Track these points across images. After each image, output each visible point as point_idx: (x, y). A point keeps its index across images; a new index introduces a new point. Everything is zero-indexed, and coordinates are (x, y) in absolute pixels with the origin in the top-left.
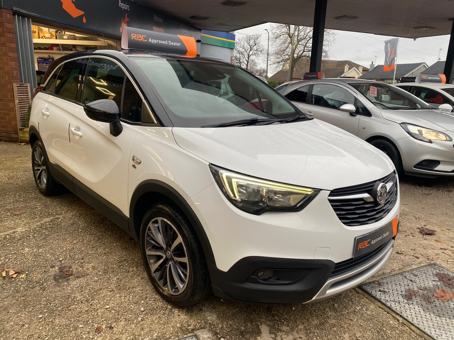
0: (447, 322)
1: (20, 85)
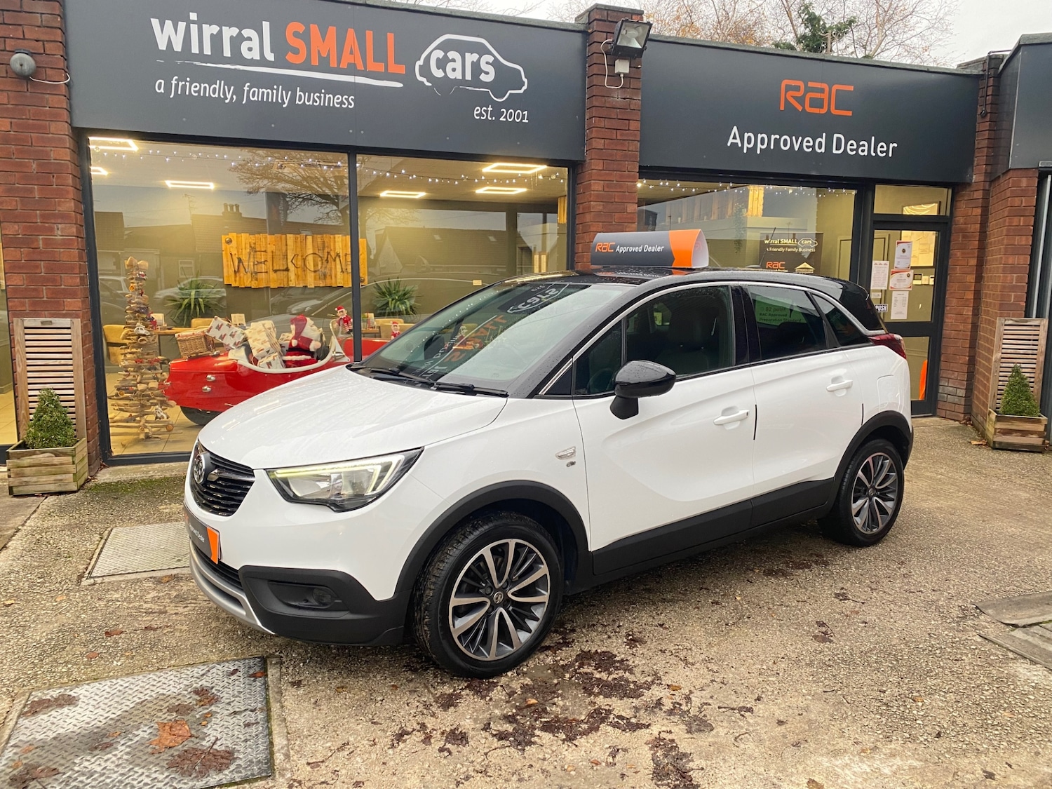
0: (123, 705)
1: (1016, 321)
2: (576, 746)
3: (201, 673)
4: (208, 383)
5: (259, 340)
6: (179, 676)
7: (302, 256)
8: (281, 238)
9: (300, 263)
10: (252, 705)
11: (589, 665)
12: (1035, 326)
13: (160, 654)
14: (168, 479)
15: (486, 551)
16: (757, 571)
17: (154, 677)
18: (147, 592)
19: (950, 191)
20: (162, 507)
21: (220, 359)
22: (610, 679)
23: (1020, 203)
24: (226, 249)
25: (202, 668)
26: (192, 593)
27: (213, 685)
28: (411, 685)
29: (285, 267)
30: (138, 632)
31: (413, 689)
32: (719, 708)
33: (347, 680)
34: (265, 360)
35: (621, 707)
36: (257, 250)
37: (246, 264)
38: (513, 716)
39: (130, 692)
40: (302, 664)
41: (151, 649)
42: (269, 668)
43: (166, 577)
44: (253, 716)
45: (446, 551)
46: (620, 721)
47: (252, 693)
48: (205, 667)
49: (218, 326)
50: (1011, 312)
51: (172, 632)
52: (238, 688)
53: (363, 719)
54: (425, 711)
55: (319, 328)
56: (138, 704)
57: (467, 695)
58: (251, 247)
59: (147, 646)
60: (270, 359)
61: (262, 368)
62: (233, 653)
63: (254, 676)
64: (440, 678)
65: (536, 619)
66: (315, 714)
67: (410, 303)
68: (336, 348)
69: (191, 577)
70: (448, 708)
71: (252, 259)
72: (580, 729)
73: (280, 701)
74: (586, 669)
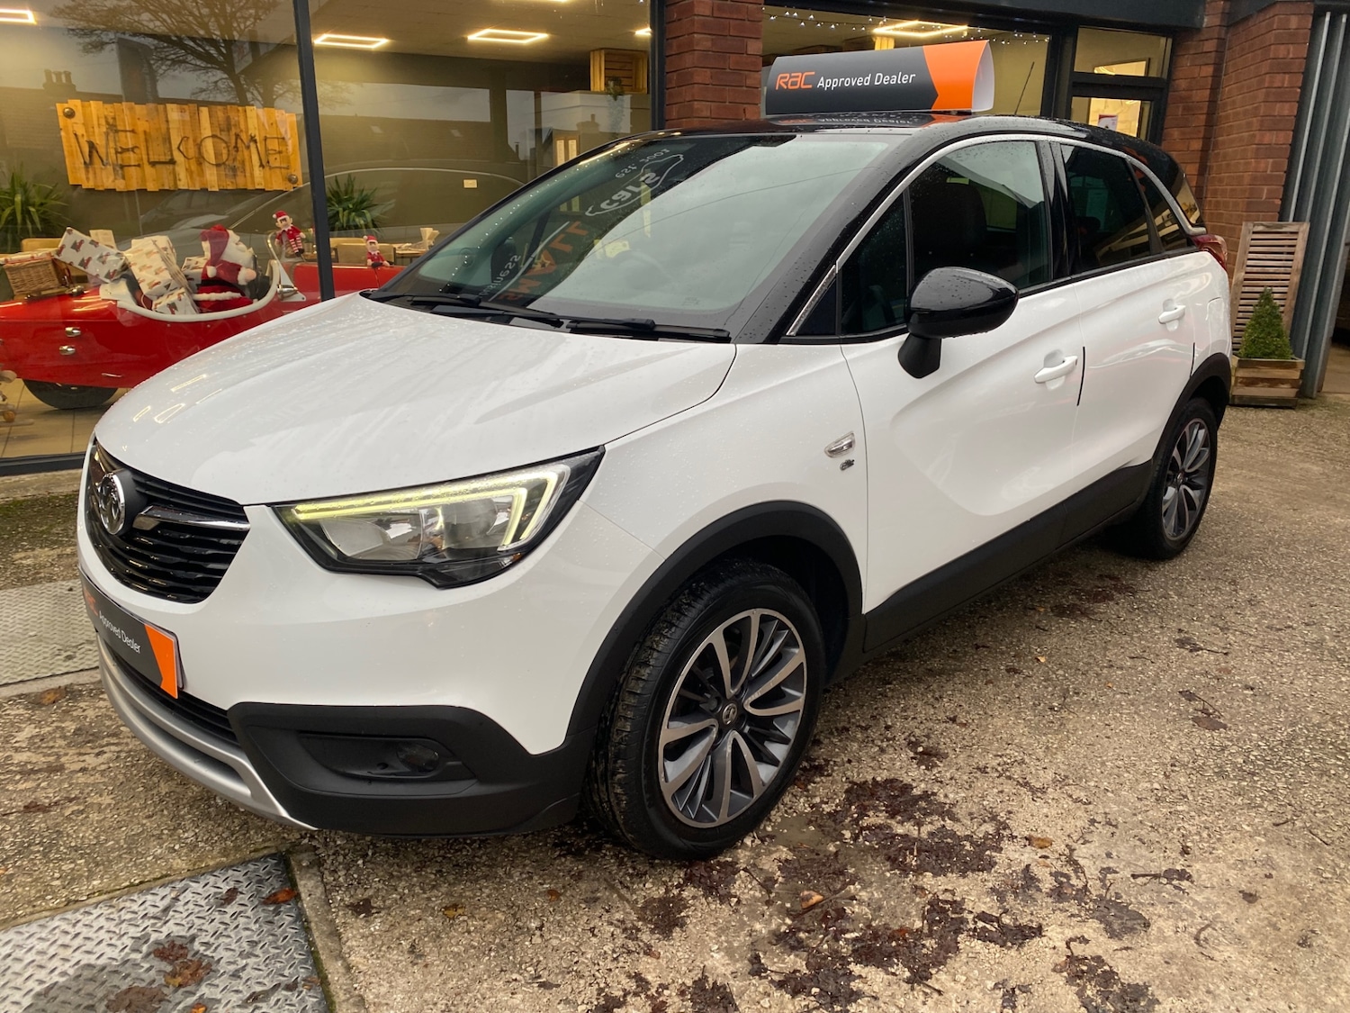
1: (1268, 227)
2: (939, 992)
3: (162, 905)
4: (69, 340)
5: (150, 267)
6: (115, 916)
7: (195, 141)
8: (157, 110)
9: (192, 152)
10: (286, 973)
11: (876, 808)
12: (1292, 233)
13: (67, 867)
14: (21, 503)
15: (716, 638)
16: (1042, 610)
17: (65, 926)
18: (16, 726)
19: (1170, 41)
20: (18, 556)
21: (84, 300)
22: (924, 835)
23: (1286, 53)
24: (66, 126)
25: (162, 892)
26: (108, 723)
27: (193, 931)
28: (583, 886)
29: (169, 158)
30: (11, 818)
31: (589, 895)
32: (1134, 876)
33: (459, 888)
34: (165, 301)
35: (973, 893)
36: (119, 128)
37: (102, 151)
38: (793, 931)
39: (17, 967)
40: (360, 862)
41: (45, 855)
42: (297, 877)
43: (48, 691)
44: (295, 1000)
45: (648, 644)
46: (988, 926)
47: (280, 943)
48: (168, 890)
49: (75, 243)
50: (1261, 214)
51: (82, 812)
52: (248, 933)
53: (519, 977)
54: (631, 944)
55: (249, 247)
56: (38, 995)
57: (694, 898)
58: (107, 123)
59: (36, 848)
60: (174, 298)
61: (160, 312)
62: (217, 850)
63: (272, 900)
64: (629, 864)
65: (784, 740)
66: (419, 977)
67: (371, 215)
68: (281, 279)
69: (98, 690)
70: (672, 932)
71: (112, 144)
72: (925, 951)
73: (341, 956)
74: (872, 819)
